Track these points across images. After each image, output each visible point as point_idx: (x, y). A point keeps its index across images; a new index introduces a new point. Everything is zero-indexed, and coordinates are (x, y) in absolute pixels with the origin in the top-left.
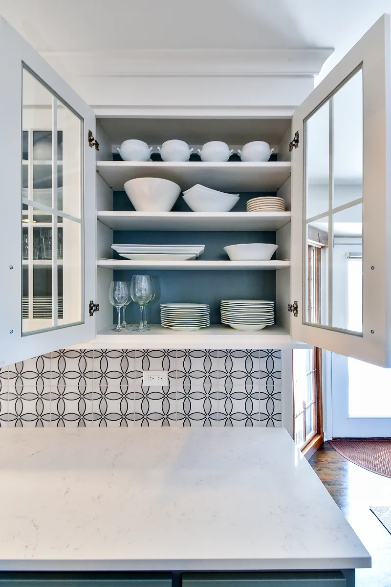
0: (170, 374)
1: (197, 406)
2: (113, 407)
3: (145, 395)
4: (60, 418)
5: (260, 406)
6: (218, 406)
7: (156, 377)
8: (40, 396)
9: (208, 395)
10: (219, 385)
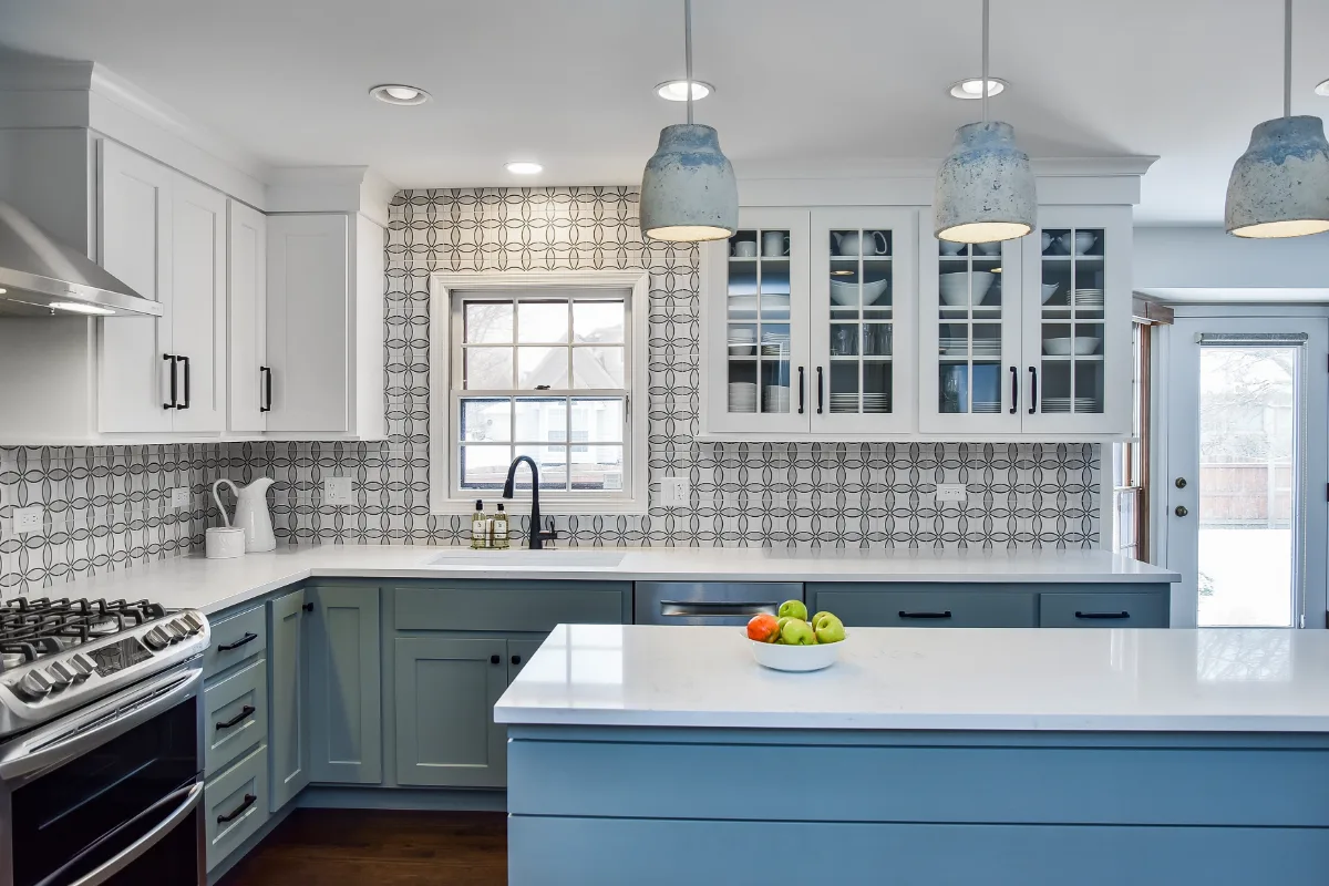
0: (970, 489)
1: (1000, 525)
2: (901, 525)
3: (938, 512)
4: (840, 537)
5: (1073, 525)
6: (1025, 525)
7: (951, 492)
8: (816, 513)
9: (1013, 513)
10: (1025, 501)
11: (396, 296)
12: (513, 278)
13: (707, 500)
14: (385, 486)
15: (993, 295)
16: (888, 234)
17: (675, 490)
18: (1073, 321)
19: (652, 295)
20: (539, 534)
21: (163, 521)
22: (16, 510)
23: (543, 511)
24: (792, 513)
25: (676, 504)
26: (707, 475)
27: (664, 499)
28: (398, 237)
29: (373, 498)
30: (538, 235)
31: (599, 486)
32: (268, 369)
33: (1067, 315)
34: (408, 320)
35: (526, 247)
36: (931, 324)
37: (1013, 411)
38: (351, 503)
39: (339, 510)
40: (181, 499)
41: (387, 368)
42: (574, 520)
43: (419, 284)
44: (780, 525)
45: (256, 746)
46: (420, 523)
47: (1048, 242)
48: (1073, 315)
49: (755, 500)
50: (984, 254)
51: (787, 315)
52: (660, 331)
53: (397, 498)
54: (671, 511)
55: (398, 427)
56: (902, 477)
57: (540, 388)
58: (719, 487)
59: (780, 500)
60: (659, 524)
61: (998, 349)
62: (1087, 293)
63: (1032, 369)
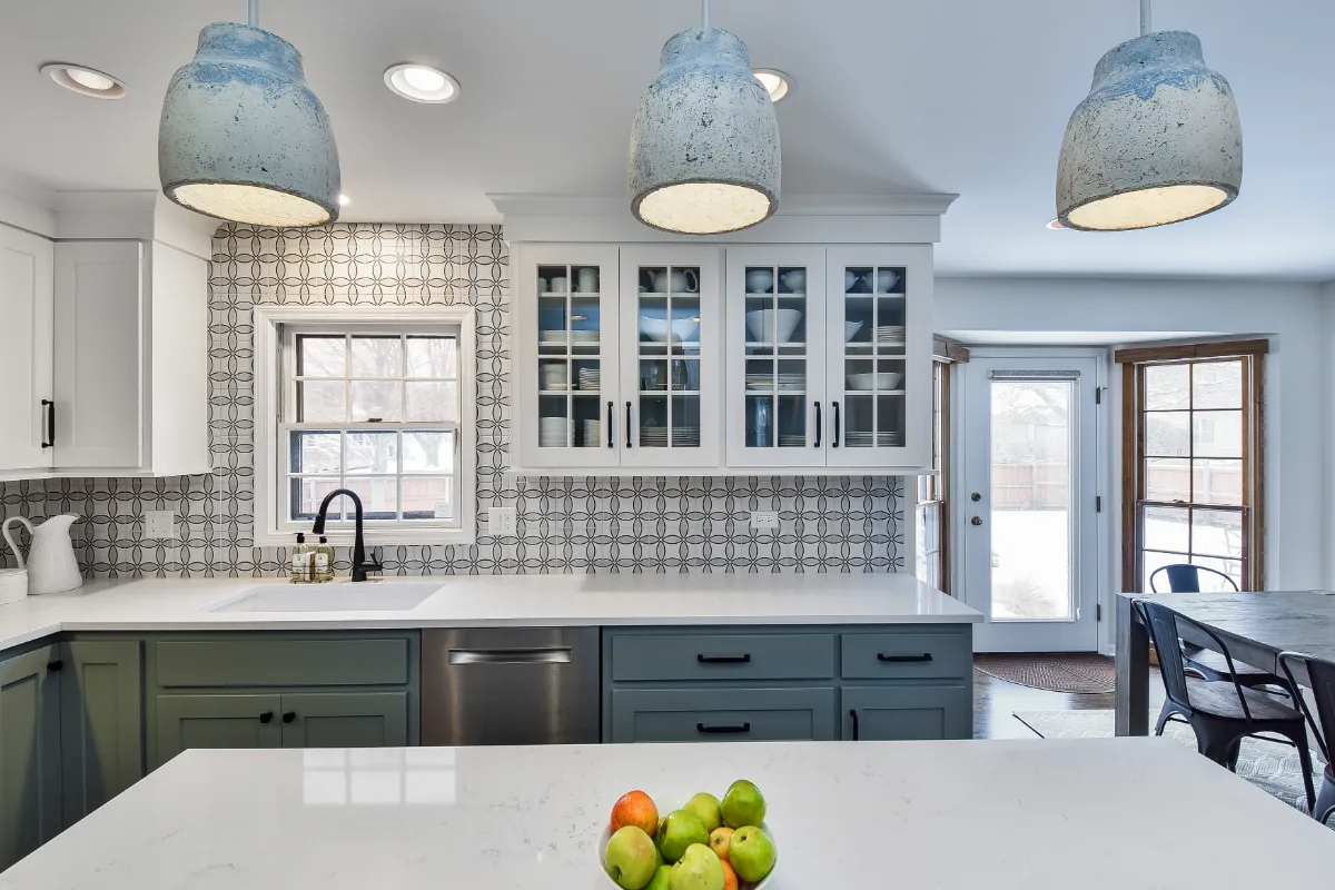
0: (783, 516)
1: (811, 550)
2: (718, 551)
3: (753, 538)
4: (660, 564)
5: (880, 550)
6: (833, 550)
7: (765, 519)
8: (638, 540)
9: (822, 539)
10: (834, 528)
11: (219, 329)
12: (341, 312)
13: (533, 529)
14: (209, 519)
15: (799, 332)
16: (697, 271)
17: (501, 520)
18: (875, 357)
19: (479, 330)
20: (363, 565)
24: (615, 540)
25: (504, 533)
26: (533, 505)
27: (491, 529)
28: (221, 270)
29: (197, 531)
30: (365, 271)
31: (430, 515)
32: (52, 404)
33: (869, 351)
34: (232, 353)
35: (353, 282)
36: (738, 359)
37: (817, 445)
38: (172, 536)
39: (161, 544)
41: (211, 401)
42: (402, 550)
43: (243, 317)
44: (603, 552)
46: (245, 554)
47: (852, 280)
48: (875, 351)
49: (579, 527)
50: (791, 292)
51: (596, 351)
52: (486, 366)
53: (221, 531)
54: (498, 540)
55: (222, 460)
56: (719, 505)
57: (371, 421)
58: (545, 517)
59: (604, 528)
60: (486, 552)
61: (802, 384)
62: (887, 329)
63: (836, 404)
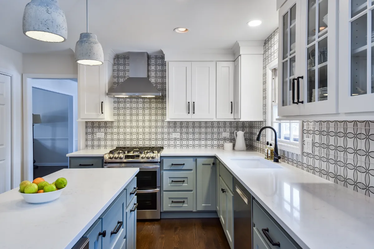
4: (367, 189)
14: (263, 136)
17: (308, 145)
20: (277, 156)
21: (219, 139)
22: (173, 133)
23: (279, 147)
25: (309, 151)
28: (264, 56)
32: (232, 103)
34: (265, 82)
40: (226, 135)
41: (263, 98)
42: (288, 153)
45: (191, 191)
54: (308, 155)
58: (320, 145)
60: (305, 160)
